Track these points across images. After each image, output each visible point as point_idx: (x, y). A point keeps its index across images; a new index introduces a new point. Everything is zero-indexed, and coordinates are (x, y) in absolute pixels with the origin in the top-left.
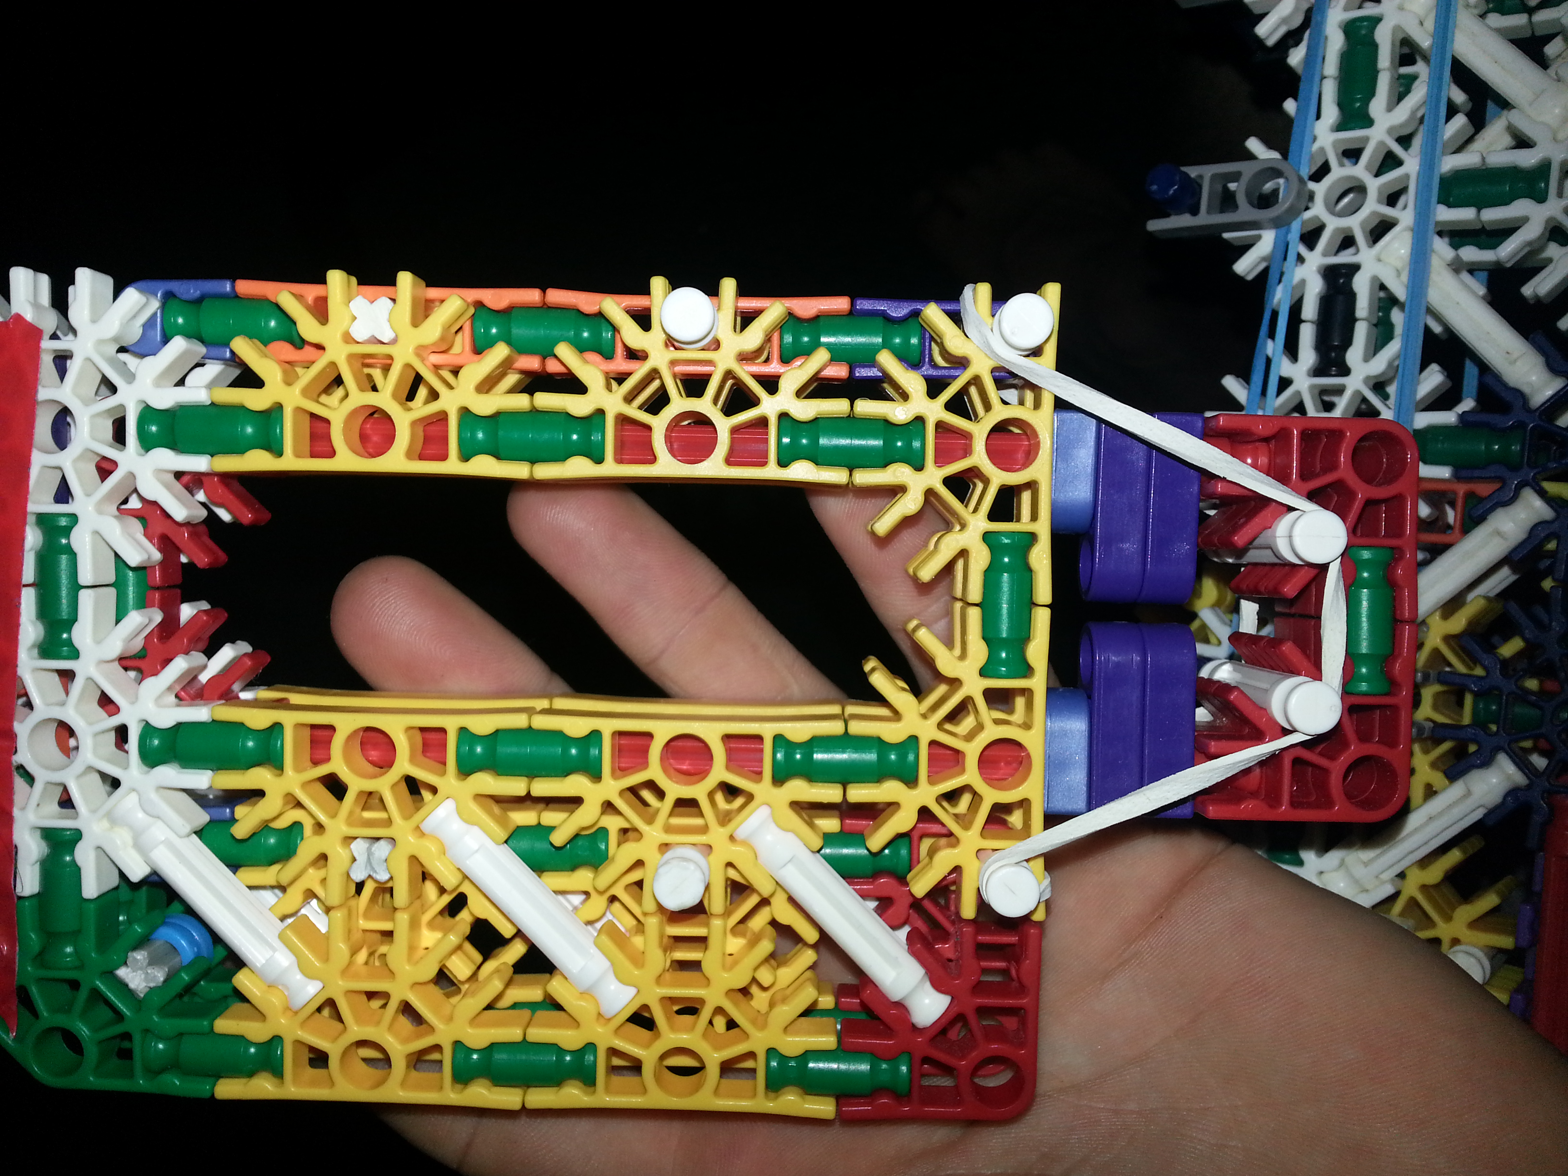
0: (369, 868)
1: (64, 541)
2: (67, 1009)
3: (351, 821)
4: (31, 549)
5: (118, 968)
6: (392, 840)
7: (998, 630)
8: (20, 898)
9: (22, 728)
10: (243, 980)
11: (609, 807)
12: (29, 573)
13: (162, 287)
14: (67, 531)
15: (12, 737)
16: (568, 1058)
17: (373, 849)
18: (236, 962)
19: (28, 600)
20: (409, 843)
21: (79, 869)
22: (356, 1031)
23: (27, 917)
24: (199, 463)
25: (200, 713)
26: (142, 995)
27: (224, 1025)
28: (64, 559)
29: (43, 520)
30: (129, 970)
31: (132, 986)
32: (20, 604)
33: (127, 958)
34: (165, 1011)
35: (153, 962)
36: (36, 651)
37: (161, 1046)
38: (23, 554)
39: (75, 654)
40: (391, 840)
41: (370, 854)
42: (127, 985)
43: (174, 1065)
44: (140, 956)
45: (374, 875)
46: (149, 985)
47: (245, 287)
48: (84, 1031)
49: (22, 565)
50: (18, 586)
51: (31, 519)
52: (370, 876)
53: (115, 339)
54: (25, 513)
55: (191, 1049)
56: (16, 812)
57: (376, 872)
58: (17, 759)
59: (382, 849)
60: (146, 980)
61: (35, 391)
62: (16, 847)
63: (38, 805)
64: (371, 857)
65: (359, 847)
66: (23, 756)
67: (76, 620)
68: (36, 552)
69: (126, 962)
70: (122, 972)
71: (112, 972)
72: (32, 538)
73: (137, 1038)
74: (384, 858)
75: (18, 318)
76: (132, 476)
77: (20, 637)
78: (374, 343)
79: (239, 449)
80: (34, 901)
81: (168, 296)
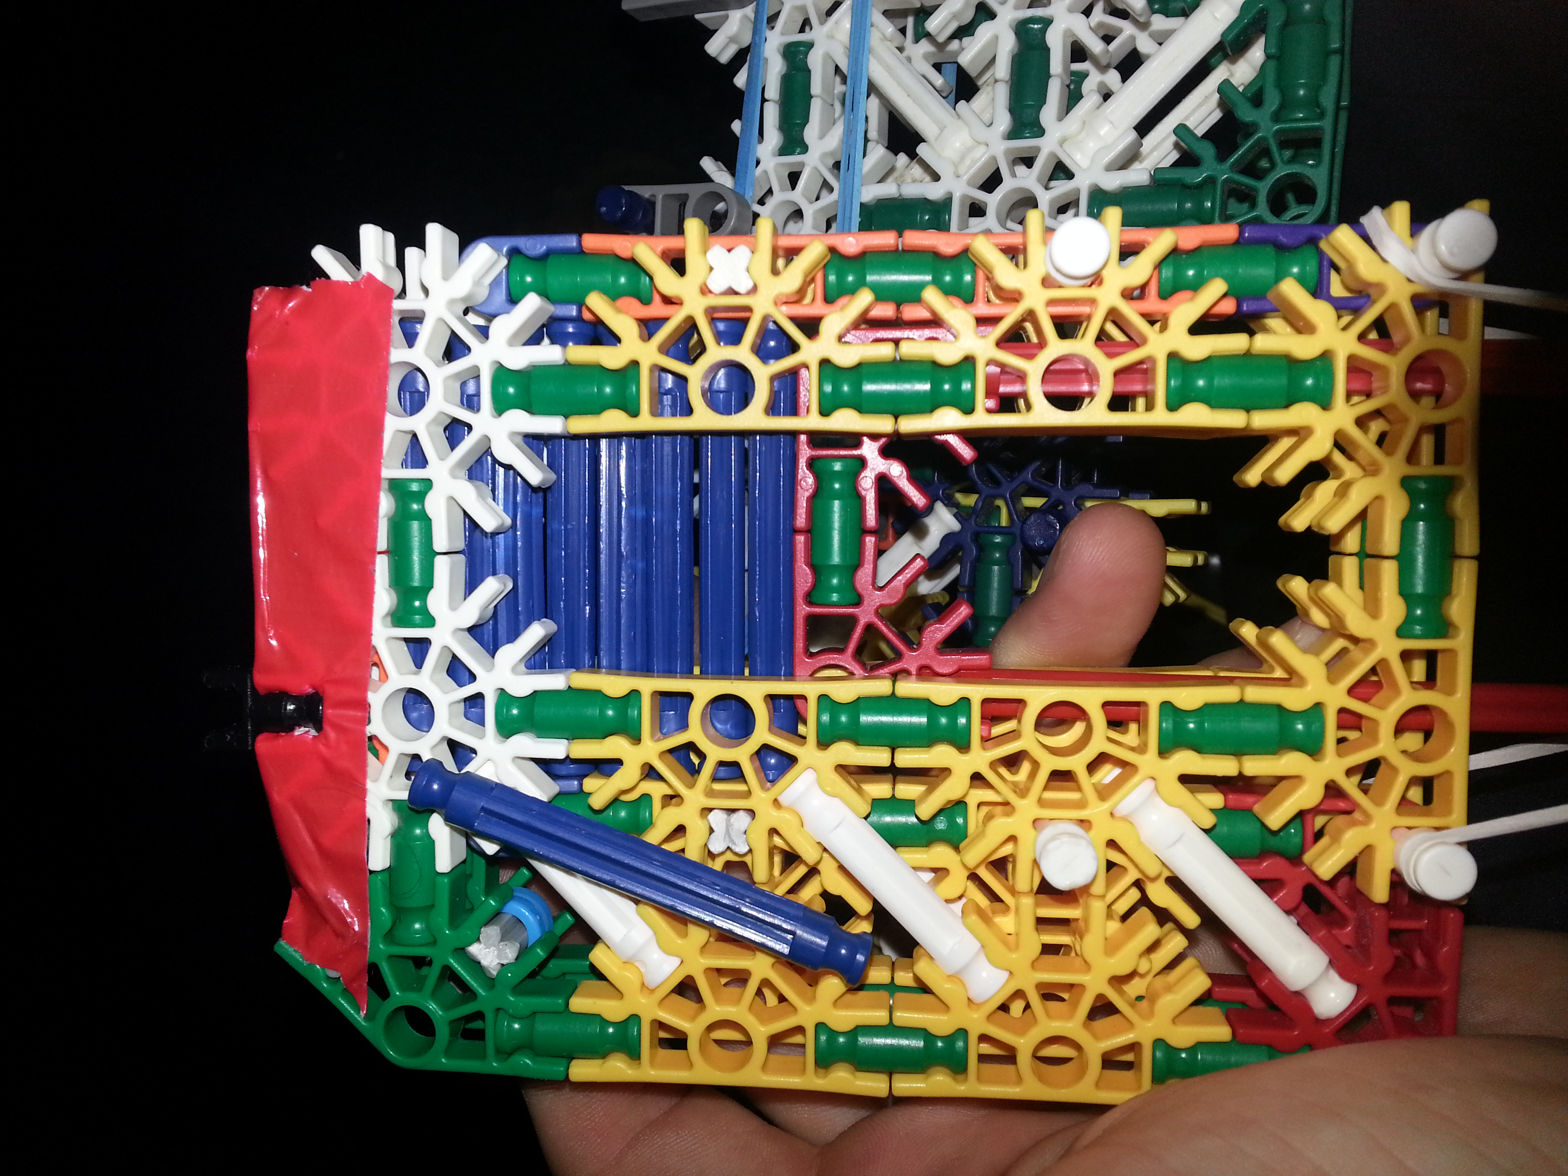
0: (728, 839)
1: (415, 506)
2: (418, 985)
3: (710, 793)
4: (384, 517)
5: (470, 944)
6: (752, 813)
7: (1413, 585)
8: (371, 872)
9: (376, 699)
10: (598, 956)
11: (977, 778)
12: (382, 543)
13: (507, 243)
14: (420, 497)
15: (364, 706)
16: (940, 1044)
17: (732, 820)
18: (592, 937)
19: (382, 567)
20: (768, 817)
21: (432, 842)
22: (716, 1010)
23: (377, 890)
24: (552, 425)
25: (555, 681)
26: (495, 973)
27: (579, 1003)
28: (415, 525)
29: (397, 487)
30: (482, 946)
31: (485, 962)
32: (374, 571)
33: (480, 933)
34: (518, 989)
35: (505, 937)
36: (389, 619)
37: (516, 1026)
38: (378, 521)
39: (430, 621)
40: (750, 812)
41: (728, 826)
42: (479, 963)
43: (527, 1046)
44: (492, 932)
45: (733, 847)
46: (502, 962)
47: (592, 241)
48: (432, 1007)
49: (377, 531)
50: (373, 552)
51: (385, 485)
52: (728, 848)
53: (464, 299)
54: (378, 478)
55: (544, 1027)
56: (370, 785)
57: (734, 844)
58: (370, 730)
59: (741, 820)
60: (499, 956)
61: (388, 353)
62: (369, 821)
63: (391, 777)
64: (730, 829)
65: (717, 819)
66: (376, 727)
67: (432, 587)
68: (388, 519)
69: (479, 938)
70: (474, 949)
71: (463, 949)
72: (386, 504)
73: (489, 1016)
74: (743, 830)
75: (370, 277)
76: (487, 439)
77: (375, 605)
78: (730, 294)
79: (596, 408)
80: (386, 875)
81: (514, 253)
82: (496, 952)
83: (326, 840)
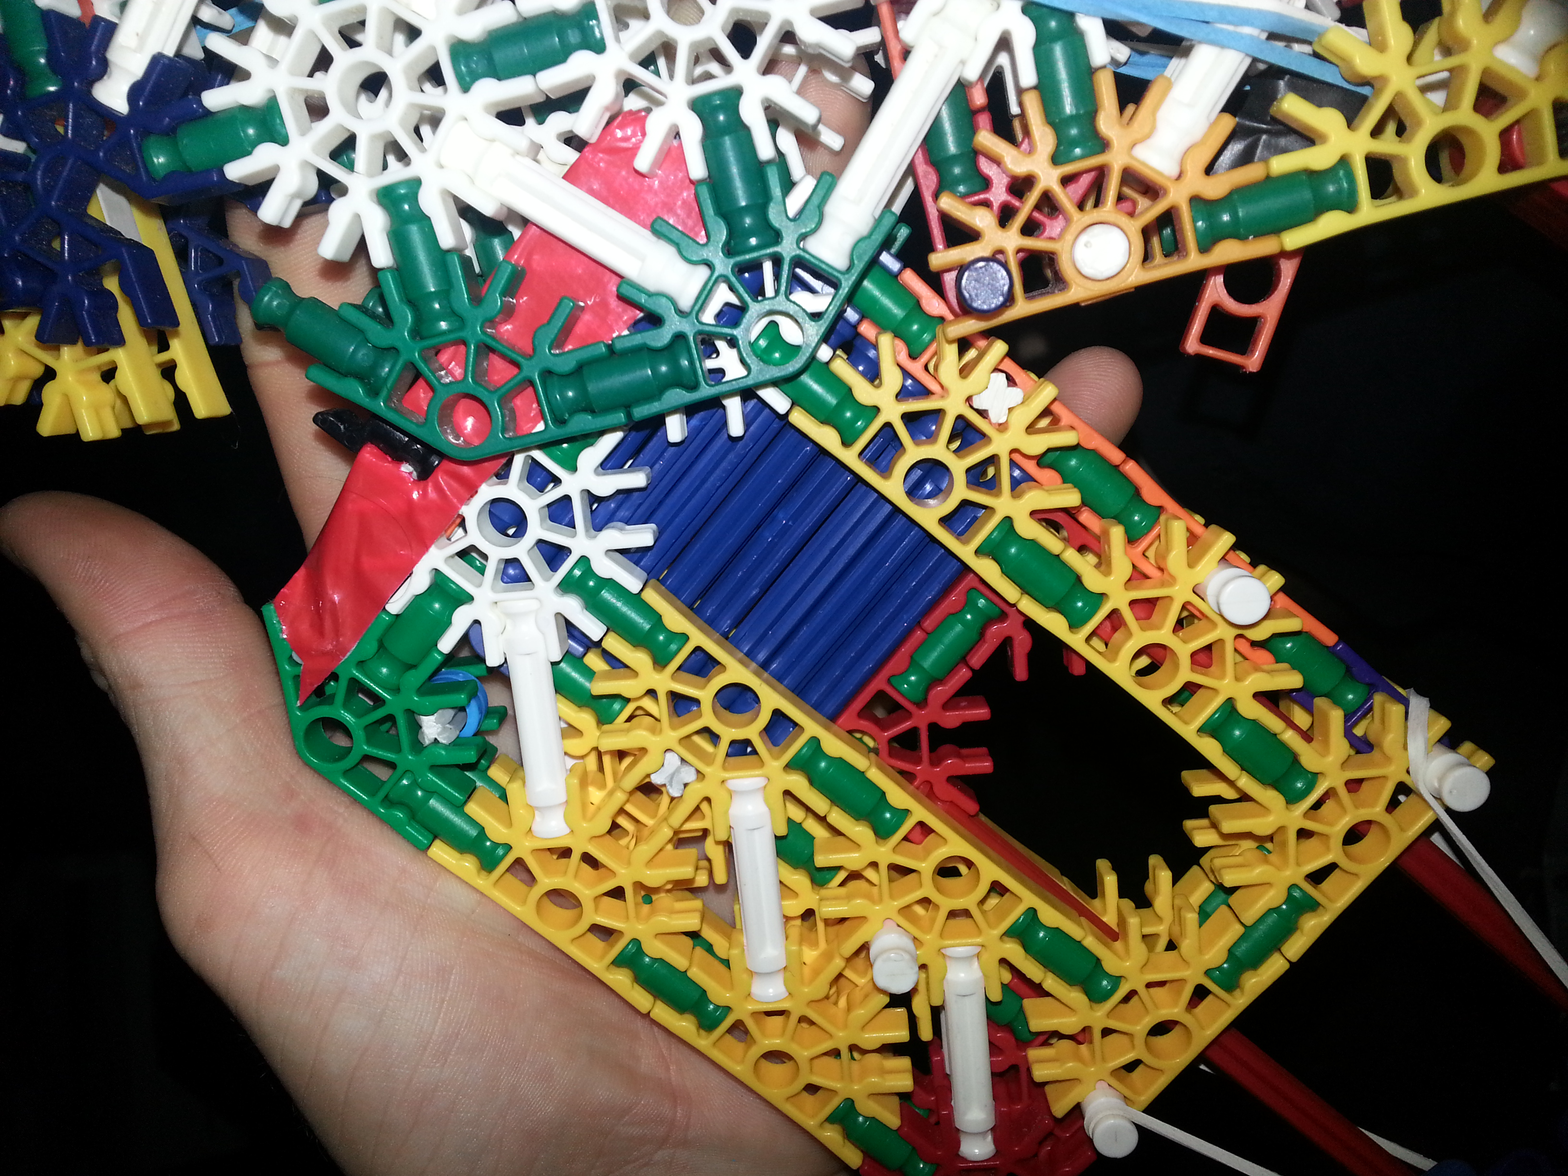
82: (439, 730)
83: (367, 562)
